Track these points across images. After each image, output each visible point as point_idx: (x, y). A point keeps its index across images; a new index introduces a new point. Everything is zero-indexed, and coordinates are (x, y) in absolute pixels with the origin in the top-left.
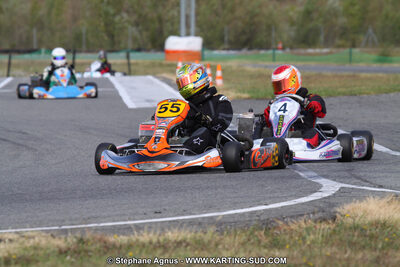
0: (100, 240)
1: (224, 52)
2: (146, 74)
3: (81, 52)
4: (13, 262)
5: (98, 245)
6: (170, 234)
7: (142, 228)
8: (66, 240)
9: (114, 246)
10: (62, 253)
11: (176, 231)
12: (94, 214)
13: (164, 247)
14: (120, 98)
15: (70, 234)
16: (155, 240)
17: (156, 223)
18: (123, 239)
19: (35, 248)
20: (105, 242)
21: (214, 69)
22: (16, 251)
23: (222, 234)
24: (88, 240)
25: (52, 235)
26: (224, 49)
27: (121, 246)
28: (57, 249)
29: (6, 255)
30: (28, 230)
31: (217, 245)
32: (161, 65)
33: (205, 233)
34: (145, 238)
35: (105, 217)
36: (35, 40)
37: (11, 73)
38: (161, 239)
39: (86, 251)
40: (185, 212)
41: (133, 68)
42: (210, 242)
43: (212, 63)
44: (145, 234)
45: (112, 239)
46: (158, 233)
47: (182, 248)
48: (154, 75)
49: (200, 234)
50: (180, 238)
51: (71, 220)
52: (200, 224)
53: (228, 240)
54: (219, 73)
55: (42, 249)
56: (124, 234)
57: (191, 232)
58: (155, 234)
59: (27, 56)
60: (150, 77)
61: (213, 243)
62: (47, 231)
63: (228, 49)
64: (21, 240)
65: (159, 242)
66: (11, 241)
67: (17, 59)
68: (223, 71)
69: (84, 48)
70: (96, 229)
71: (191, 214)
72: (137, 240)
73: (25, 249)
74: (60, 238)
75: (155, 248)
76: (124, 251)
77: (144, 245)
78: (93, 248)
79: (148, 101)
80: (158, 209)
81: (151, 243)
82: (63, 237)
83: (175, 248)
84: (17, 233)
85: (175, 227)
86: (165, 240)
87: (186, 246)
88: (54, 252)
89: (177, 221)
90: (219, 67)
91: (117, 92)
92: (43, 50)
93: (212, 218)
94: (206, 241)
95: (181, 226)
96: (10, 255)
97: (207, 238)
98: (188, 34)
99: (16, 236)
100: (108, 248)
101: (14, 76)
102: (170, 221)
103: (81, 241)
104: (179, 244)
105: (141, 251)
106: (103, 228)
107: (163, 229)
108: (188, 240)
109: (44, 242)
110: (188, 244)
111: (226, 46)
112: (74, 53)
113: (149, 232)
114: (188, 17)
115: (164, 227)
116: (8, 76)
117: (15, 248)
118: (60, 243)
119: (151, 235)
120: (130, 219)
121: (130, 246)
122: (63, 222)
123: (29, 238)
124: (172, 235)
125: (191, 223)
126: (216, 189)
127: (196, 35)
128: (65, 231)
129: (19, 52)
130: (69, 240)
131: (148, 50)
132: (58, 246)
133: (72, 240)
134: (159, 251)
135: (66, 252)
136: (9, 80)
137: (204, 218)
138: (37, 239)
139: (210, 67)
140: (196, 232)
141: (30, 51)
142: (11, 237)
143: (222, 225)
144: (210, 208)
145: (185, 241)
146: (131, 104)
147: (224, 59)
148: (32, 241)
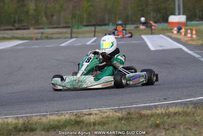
0: (138, 113)
1: (197, 22)
2: (159, 34)
3: (128, 24)
4: (97, 124)
5: (137, 115)
6: (171, 109)
7: (158, 107)
8: (122, 113)
9: (144, 115)
10: (120, 119)
11: (174, 108)
12: (135, 101)
13: (169, 115)
14: (147, 46)
15: (123, 110)
16: (164, 112)
17: (164, 104)
18: (149, 112)
19: (107, 117)
20: (140, 114)
21: (192, 30)
22: (98, 119)
23: (196, 108)
24: (132, 113)
25: (115, 111)
26: (197, 21)
27: (148, 115)
28: (118, 118)
29: (94, 121)
30: (104, 109)
31: (194, 114)
32: (167, 29)
33: (188, 108)
34: (159, 111)
35: (140, 102)
36: (107, 19)
37: (96, 35)
38: (167, 112)
39: (131, 118)
40: (178, 99)
41: (153, 31)
42: (190, 113)
43: (191, 28)
44: (159, 110)
45: (144, 112)
46: (165, 109)
47: (177, 115)
48: (163, 34)
49: (185, 109)
50: (176, 111)
51: (124, 104)
52: (185, 104)
53: (199, 111)
54: (194, 32)
55: (111, 118)
56: (149, 110)
57: (181, 108)
58: (164, 109)
59: (103, 27)
60: (161, 35)
61: (192, 113)
62: (113, 109)
63: (198, 21)
64: (101, 113)
65: (166, 113)
66: (96, 114)
67: (98, 28)
68: (196, 31)
69: (130, 22)
70: (136, 108)
71: (181, 99)
72: (156, 113)
73: (103, 118)
74: (119, 112)
75: (164, 116)
76: (149, 118)
77: (159, 115)
78: (135, 116)
79: (160, 46)
80: (165, 97)
81: (162, 113)
82: (120, 112)
83: (174, 115)
84: (98, 110)
85: (173, 105)
86: (169, 112)
87: (179, 115)
88: (116, 119)
89: (174, 103)
90: (194, 29)
91: (145, 43)
92: (111, 24)
93: (191, 101)
94: (188, 112)
95: (176, 105)
96: (96, 121)
97: (189, 110)
98: (179, 14)
99: (98, 112)
100: (141, 116)
101: (97, 37)
102: (171, 103)
103: (129, 113)
104: (175, 114)
105: (157, 118)
106: (139, 107)
107: (168, 107)
108: (180, 112)
109: (111, 114)
110: (180, 114)
111: (198, 19)
112: (125, 25)
113: (161, 109)
114: (179, 6)
115: (168, 106)
116: (95, 37)
117: (98, 118)
118: (119, 114)
119: (162, 110)
120: (152, 103)
121: (152, 115)
122: (120, 105)
123: (105, 112)
124: (172, 110)
125: (181, 103)
126: (193, 87)
127: (183, 14)
128: (122, 109)
129: (100, 25)
130: (123, 113)
131: (161, 23)
132: (118, 116)
133: (124, 113)
134: (166, 117)
135: (122, 119)
136: (95, 39)
137: (187, 101)
138: (108, 113)
139: (190, 29)
140: (184, 108)
141: (105, 25)
142: (96, 112)
143: (196, 104)
144: (190, 96)
145: (178, 112)
146: (152, 48)
147: (197, 25)
148: (106, 114)
